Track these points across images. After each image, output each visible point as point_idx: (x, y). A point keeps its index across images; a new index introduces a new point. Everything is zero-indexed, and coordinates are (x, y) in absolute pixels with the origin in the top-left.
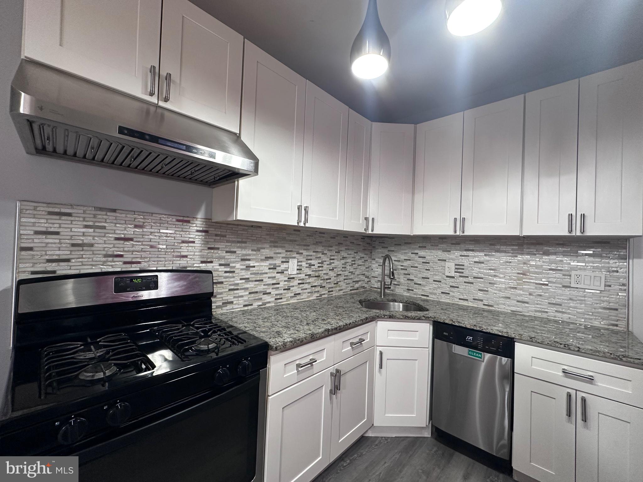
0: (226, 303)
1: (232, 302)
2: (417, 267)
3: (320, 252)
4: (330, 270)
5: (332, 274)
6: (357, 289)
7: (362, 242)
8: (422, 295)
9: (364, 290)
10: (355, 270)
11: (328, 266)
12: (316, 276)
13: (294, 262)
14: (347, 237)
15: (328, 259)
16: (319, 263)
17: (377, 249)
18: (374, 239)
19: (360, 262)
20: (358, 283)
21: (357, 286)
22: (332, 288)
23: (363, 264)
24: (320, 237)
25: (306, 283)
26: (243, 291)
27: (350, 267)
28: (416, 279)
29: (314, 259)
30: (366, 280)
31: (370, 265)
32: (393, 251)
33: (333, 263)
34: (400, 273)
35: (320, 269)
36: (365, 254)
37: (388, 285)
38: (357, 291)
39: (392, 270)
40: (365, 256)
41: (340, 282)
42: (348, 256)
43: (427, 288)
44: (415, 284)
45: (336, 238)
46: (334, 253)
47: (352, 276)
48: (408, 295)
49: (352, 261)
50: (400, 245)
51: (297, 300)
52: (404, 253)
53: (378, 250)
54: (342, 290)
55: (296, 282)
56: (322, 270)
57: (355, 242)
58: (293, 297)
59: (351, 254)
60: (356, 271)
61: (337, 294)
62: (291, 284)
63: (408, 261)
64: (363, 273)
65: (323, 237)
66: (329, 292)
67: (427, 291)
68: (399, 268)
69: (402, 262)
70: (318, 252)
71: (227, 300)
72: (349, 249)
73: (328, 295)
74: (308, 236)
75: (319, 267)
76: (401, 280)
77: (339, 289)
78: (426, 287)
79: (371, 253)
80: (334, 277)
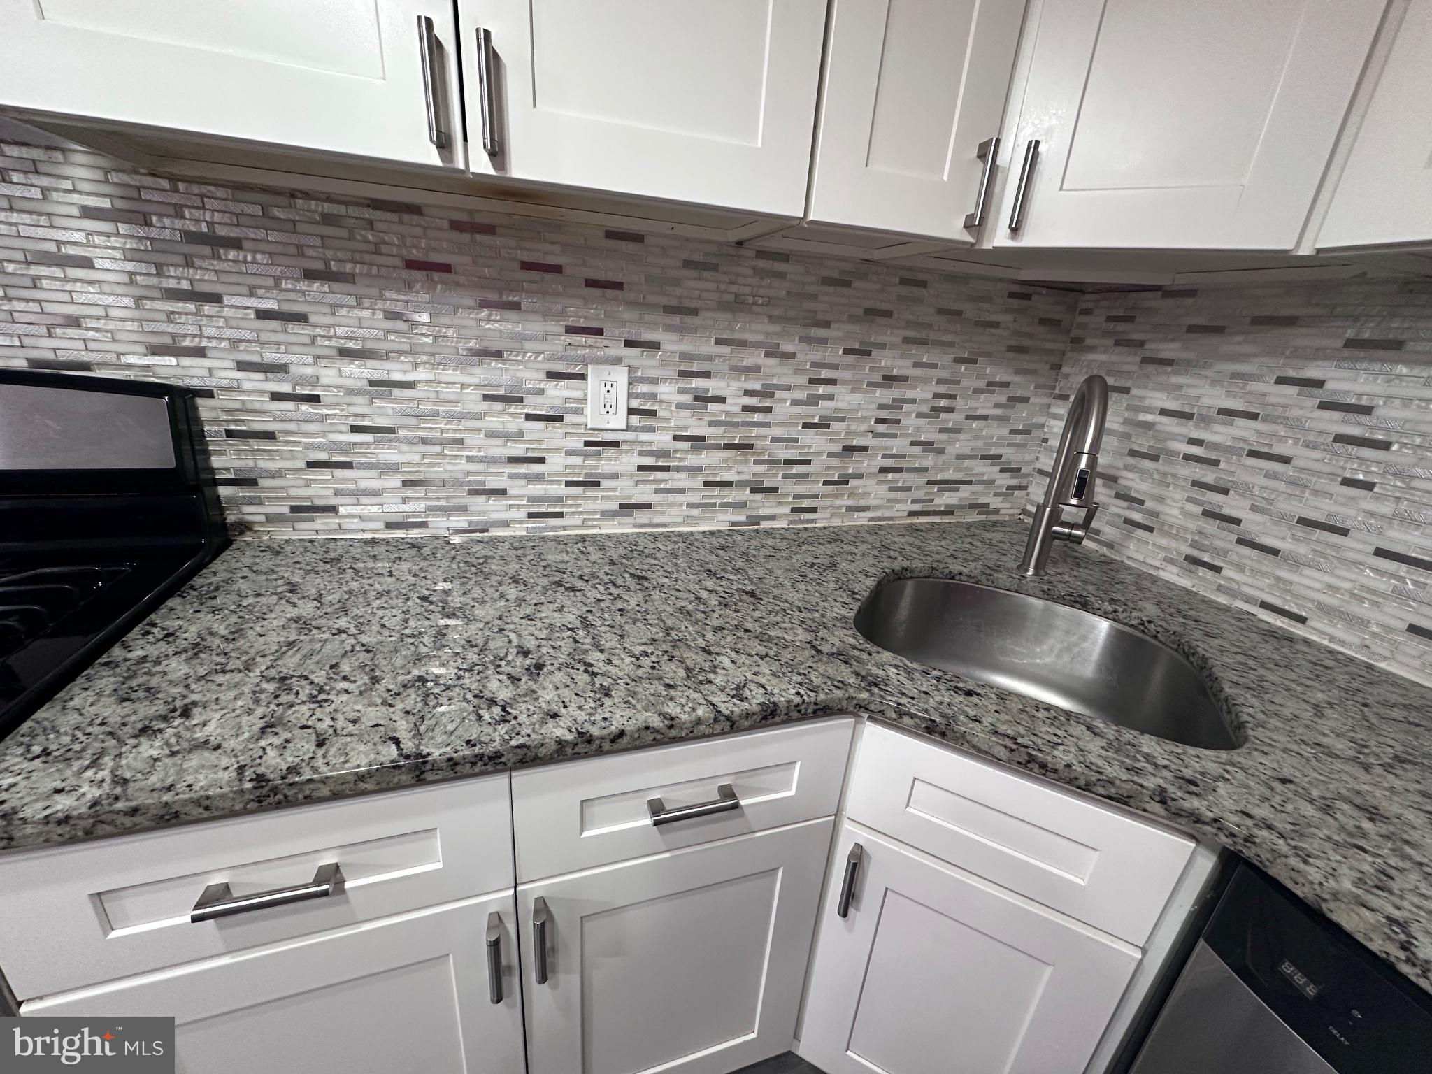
0: (304, 510)
1: (332, 509)
2: (1286, 460)
3: (756, 345)
4: (805, 426)
5: (815, 442)
6: (951, 513)
7: (1009, 310)
8: (1264, 605)
9: (983, 517)
10: (944, 436)
11: (798, 410)
12: (728, 447)
13: (611, 378)
14: (923, 284)
15: (803, 380)
16: (748, 393)
17: (1092, 349)
18: (1086, 301)
19: (983, 405)
20: (958, 490)
21: (947, 499)
22: (816, 496)
23: (999, 412)
24: (760, 273)
25: (678, 469)
26: (374, 473)
27: (922, 421)
28: (1258, 517)
29: (722, 374)
30: (1005, 480)
31: (1041, 420)
32: (1169, 362)
33: (831, 398)
34: (1174, 476)
35: (757, 417)
36: (1017, 372)
37: (1072, 526)
38: (946, 519)
39: (1083, 465)
40: (1017, 379)
41: (860, 476)
42: (918, 372)
43: (1310, 583)
44: (1240, 541)
45: (856, 284)
46: (835, 353)
47: (929, 461)
48: (1185, 582)
49: (937, 396)
50: (1219, 330)
51: (636, 526)
52: (1234, 376)
53: (1091, 356)
54: (865, 509)
55: (628, 461)
56: (766, 425)
57: (969, 309)
58: (614, 514)
59: (934, 366)
60: (951, 442)
61: (836, 522)
62: (605, 466)
63: (1240, 422)
64: (993, 452)
65: (782, 276)
66: (794, 510)
67: (1303, 592)
68: (1175, 454)
69: (1206, 421)
70: (743, 343)
71: (309, 498)
72: (923, 342)
73: (792, 522)
74: (688, 264)
75: (746, 408)
76: (1165, 509)
77: (851, 503)
78: (1307, 571)
79: (1057, 366)
80: (830, 455)
